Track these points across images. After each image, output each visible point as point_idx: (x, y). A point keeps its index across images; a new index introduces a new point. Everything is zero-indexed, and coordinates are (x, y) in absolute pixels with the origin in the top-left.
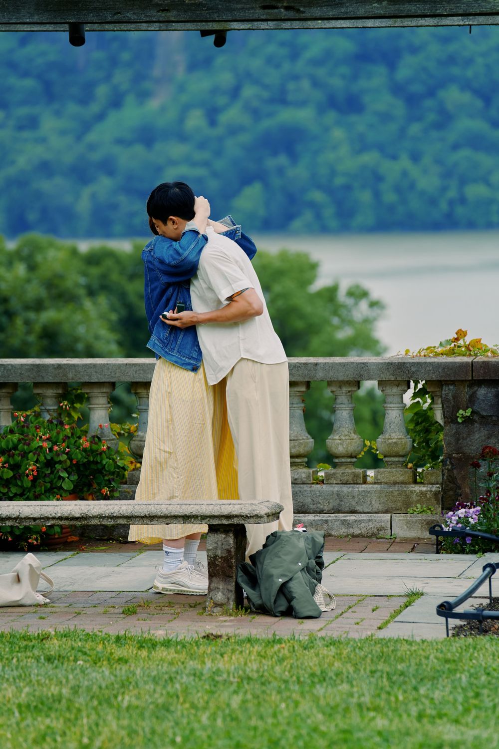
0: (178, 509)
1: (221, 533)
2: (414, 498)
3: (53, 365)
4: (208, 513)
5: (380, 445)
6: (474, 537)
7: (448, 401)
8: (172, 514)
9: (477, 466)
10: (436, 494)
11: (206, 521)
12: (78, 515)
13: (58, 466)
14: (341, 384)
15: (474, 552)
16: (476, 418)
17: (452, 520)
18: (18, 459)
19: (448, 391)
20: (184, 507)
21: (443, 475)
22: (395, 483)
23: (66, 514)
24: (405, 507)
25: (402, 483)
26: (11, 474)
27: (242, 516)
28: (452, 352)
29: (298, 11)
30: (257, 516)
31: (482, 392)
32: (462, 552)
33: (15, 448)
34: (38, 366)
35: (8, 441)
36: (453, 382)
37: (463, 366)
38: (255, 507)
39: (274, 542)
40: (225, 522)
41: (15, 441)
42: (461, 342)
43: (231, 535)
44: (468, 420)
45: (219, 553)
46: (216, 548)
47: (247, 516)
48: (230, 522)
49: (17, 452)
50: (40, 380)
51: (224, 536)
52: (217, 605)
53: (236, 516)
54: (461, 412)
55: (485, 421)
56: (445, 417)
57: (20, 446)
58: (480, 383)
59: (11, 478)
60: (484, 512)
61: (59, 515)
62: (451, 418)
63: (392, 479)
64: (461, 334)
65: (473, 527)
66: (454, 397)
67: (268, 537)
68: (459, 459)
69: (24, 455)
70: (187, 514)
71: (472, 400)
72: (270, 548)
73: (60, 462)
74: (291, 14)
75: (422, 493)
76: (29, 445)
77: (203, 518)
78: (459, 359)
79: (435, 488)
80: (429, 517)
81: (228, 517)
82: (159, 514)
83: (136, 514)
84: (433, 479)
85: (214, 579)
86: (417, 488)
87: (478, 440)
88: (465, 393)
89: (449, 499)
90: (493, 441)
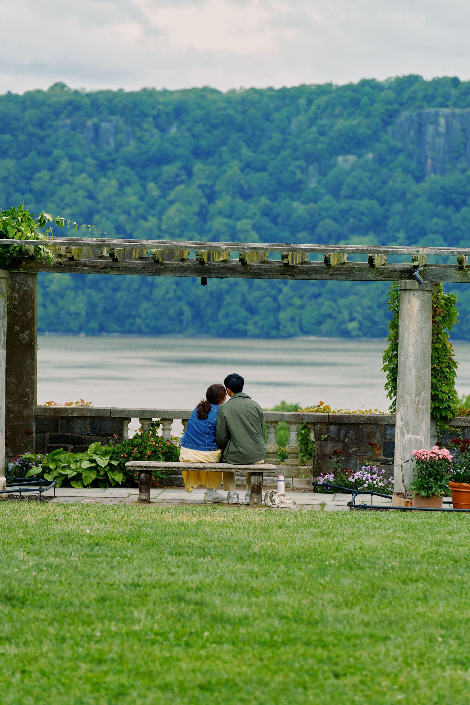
2: (302, 471)
5: (287, 449)
6: (331, 486)
7: (317, 431)
9: (331, 458)
10: (311, 470)
13: (158, 453)
14: (272, 422)
15: (331, 493)
16: (329, 438)
17: (321, 480)
18: (142, 449)
19: (318, 427)
21: (314, 462)
22: (293, 465)
24: (298, 475)
25: (297, 465)
26: (139, 455)
28: (317, 411)
29: (294, 276)
30: (271, 469)
31: (332, 428)
32: (327, 493)
33: (140, 444)
35: (137, 442)
36: (320, 423)
37: (324, 416)
38: (270, 466)
41: (140, 442)
42: (321, 407)
43: (261, 476)
44: (326, 439)
45: (256, 483)
47: (267, 469)
49: (142, 446)
51: (258, 477)
52: (254, 503)
53: (264, 469)
54: (323, 436)
55: (333, 440)
56: (315, 438)
57: (143, 444)
58: (331, 424)
59: (139, 457)
60: (335, 477)
62: (318, 438)
63: (292, 463)
64: (321, 403)
65: (331, 483)
66: (320, 429)
68: (322, 456)
69: (145, 447)
71: (328, 431)
73: (159, 451)
74: (291, 277)
75: (305, 469)
76: (146, 443)
78: (322, 414)
79: (310, 468)
80: (308, 479)
84: (310, 464)
85: (253, 494)
86: (303, 467)
87: (330, 448)
88: (325, 428)
89: (316, 472)
90: (336, 448)
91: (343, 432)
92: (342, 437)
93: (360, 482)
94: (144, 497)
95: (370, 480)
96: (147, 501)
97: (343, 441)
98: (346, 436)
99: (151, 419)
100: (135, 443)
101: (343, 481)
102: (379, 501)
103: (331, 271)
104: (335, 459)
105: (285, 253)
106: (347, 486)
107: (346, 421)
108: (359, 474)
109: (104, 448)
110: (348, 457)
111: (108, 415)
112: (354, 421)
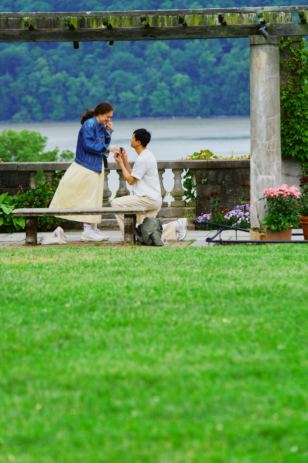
0: (114, 209)
1: (129, 217)
2: (186, 212)
3: (51, 164)
4: (125, 211)
5: (173, 193)
6: (209, 224)
7: (198, 176)
8: (112, 211)
9: (209, 199)
10: (194, 210)
11: (124, 213)
12: (79, 212)
15: (209, 230)
16: (208, 182)
17: (201, 219)
18: (42, 197)
19: (198, 172)
20: (116, 208)
21: (196, 203)
22: (179, 207)
23: (75, 212)
24: (183, 215)
25: (181, 206)
26: (40, 203)
27: (136, 211)
28: (199, 158)
29: (155, 37)
30: (142, 211)
31: (211, 172)
32: (205, 230)
33: (41, 194)
34: (46, 164)
35: (38, 191)
36: (200, 169)
37: (203, 163)
38: (141, 208)
39: (146, 221)
40: (130, 213)
41: (41, 191)
42: (202, 155)
43: (132, 218)
44: (205, 183)
45: (128, 224)
46: (127, 223)
47: (138, 211)
48: (132, 214)
49: (42, 195)
50: (46, 170)
51: (130, 218)
52: (128, 242)
53: (135, 212)
54: (203, 180)
55: (211, 183)
56: (197, 182)
57: (43, 193)
58: (210, 169)
59: (40, 204)
60: (213, 215)
61: (73, 212)
62: (199, 182)
63: (178, 205)
64: (202, 151)
65: (209, 221)
66: (200, 175)
67: (144, 219)
68: (202, 197)
69: (45, 196)
70: (118, 211)
71: (207, 176)
72: (145, 223)
74: (152, 38)
75: (188, 210)
76: (46, 192)
77: (123, 212)
78: (202, 161)
79: (193, 208)
80: (191, 218)
81: (132, 212)
82: (108, 211)
83: (100, 211)
84: (193, 205)
85: (126, 234)
86: (187, 208)
87: (209, 190)
88: (204, 173)
89: (199, 212)
90: (215, 191)
91: (220, 176)
92: (219, 181)
93: (234, 219)
94: (30, 240)
95: (243, 217)
96: (35, 243)
97: (220, 184)
98: (223, 179)
99: (55, 171)
100: (36, 192)
101: (220, 219)
102: (242, 236)
103: (187, 31)
104: (212, 200)
105: (143, 16)
106: (223, 223)
107: (223, 166)
108: (233, 213)
109: (11, 198)
110: (225, 198)
111: (15, 169)
112: (229, 166)
